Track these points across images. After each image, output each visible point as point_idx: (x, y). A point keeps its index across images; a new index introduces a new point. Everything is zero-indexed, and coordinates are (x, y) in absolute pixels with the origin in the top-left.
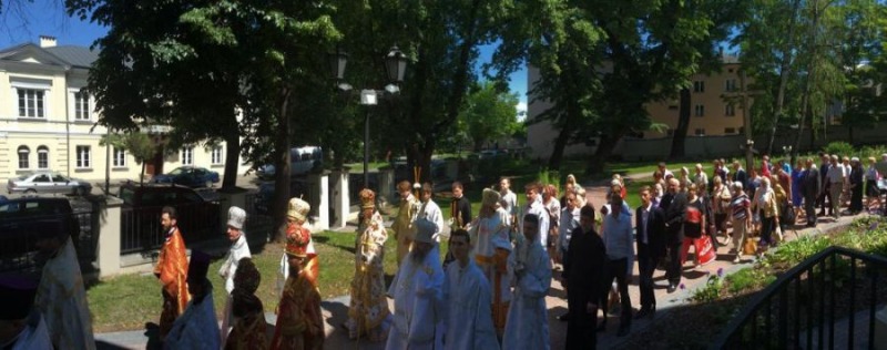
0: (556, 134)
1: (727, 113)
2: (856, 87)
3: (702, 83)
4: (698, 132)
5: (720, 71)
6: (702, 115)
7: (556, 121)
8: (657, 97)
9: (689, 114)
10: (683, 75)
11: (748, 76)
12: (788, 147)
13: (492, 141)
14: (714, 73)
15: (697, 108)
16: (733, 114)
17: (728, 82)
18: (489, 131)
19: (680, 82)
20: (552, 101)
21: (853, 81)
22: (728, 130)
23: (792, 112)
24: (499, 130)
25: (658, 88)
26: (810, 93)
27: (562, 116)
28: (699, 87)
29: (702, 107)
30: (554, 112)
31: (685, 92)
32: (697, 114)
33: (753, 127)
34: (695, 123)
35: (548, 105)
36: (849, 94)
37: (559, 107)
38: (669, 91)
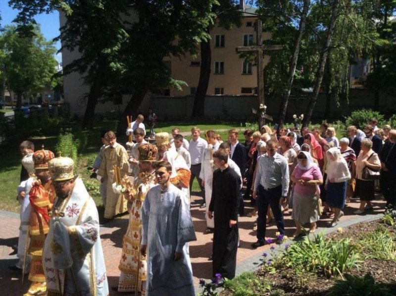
0: (87, 89)
1: (244, 72)
2: (387, 42)
3: (223, 37)
4: (217, 91)
5: (239, 25)
6: (222, 72)
7: (86, 74)
8: (175, 51)
9: (209, 71)
10: (200, 26)
11: (264, 30)
12: (298, 116)
13: (35, 95)
14: (232, 26)
15: (217, 64)
16: (250, 73)
17: (246, 37)
18: (28, 83)
19: (199, 34)
20: (80, 50)
21: (383, 36)
22: (244, 90)
23: (306, 72)
24: (37, 83)
25: (176, 40)
26: (331, 48)
27: (93, 68)
28: (221, 42)
29: (222, 64)
30: (83, 63)
31: (205, 46)
32: (217, 72)
33: (266, 89)
34: (215, 81)
35: (77, 55)
36: (378, 51)
37: (87, 58)
38: (188, 44)
